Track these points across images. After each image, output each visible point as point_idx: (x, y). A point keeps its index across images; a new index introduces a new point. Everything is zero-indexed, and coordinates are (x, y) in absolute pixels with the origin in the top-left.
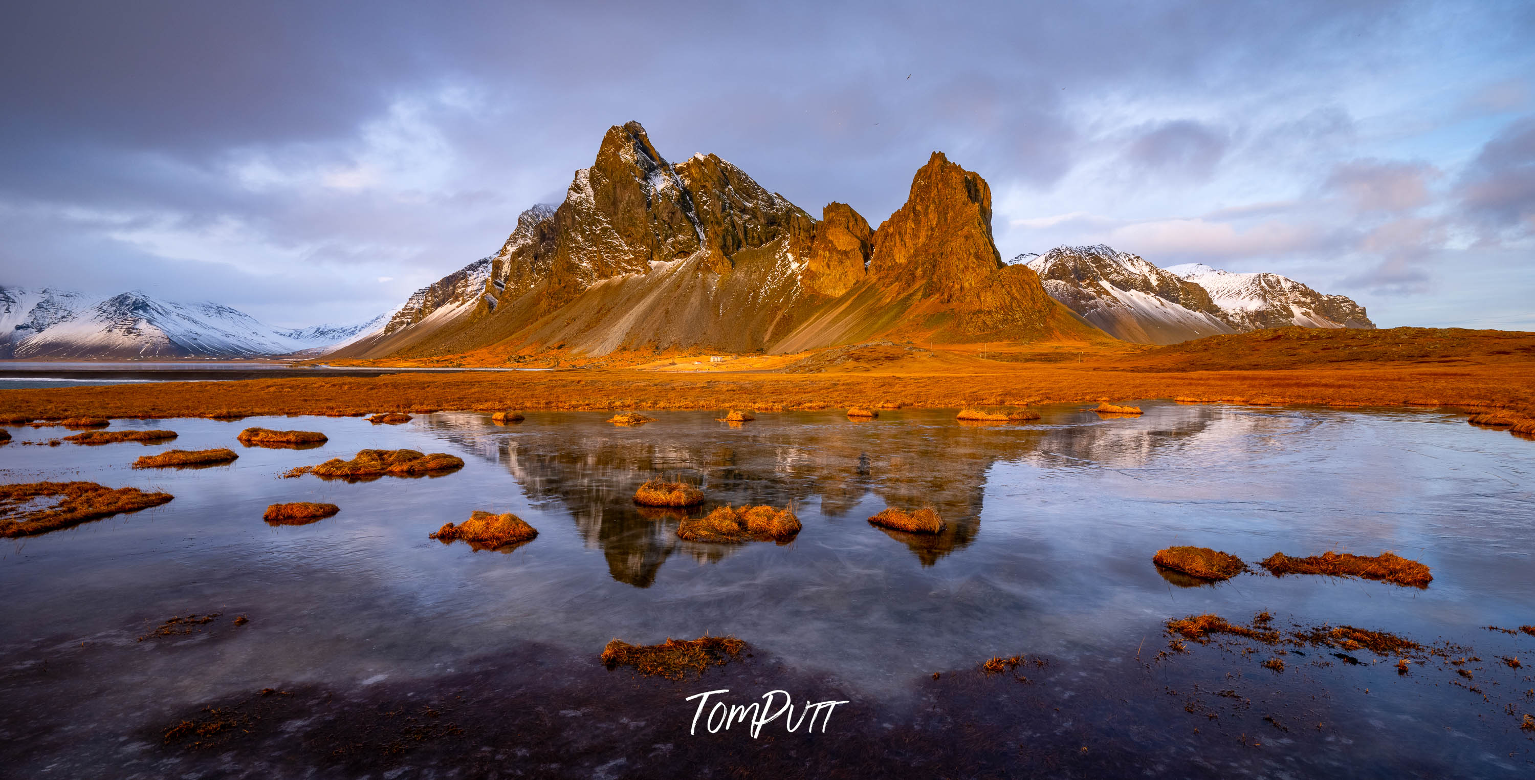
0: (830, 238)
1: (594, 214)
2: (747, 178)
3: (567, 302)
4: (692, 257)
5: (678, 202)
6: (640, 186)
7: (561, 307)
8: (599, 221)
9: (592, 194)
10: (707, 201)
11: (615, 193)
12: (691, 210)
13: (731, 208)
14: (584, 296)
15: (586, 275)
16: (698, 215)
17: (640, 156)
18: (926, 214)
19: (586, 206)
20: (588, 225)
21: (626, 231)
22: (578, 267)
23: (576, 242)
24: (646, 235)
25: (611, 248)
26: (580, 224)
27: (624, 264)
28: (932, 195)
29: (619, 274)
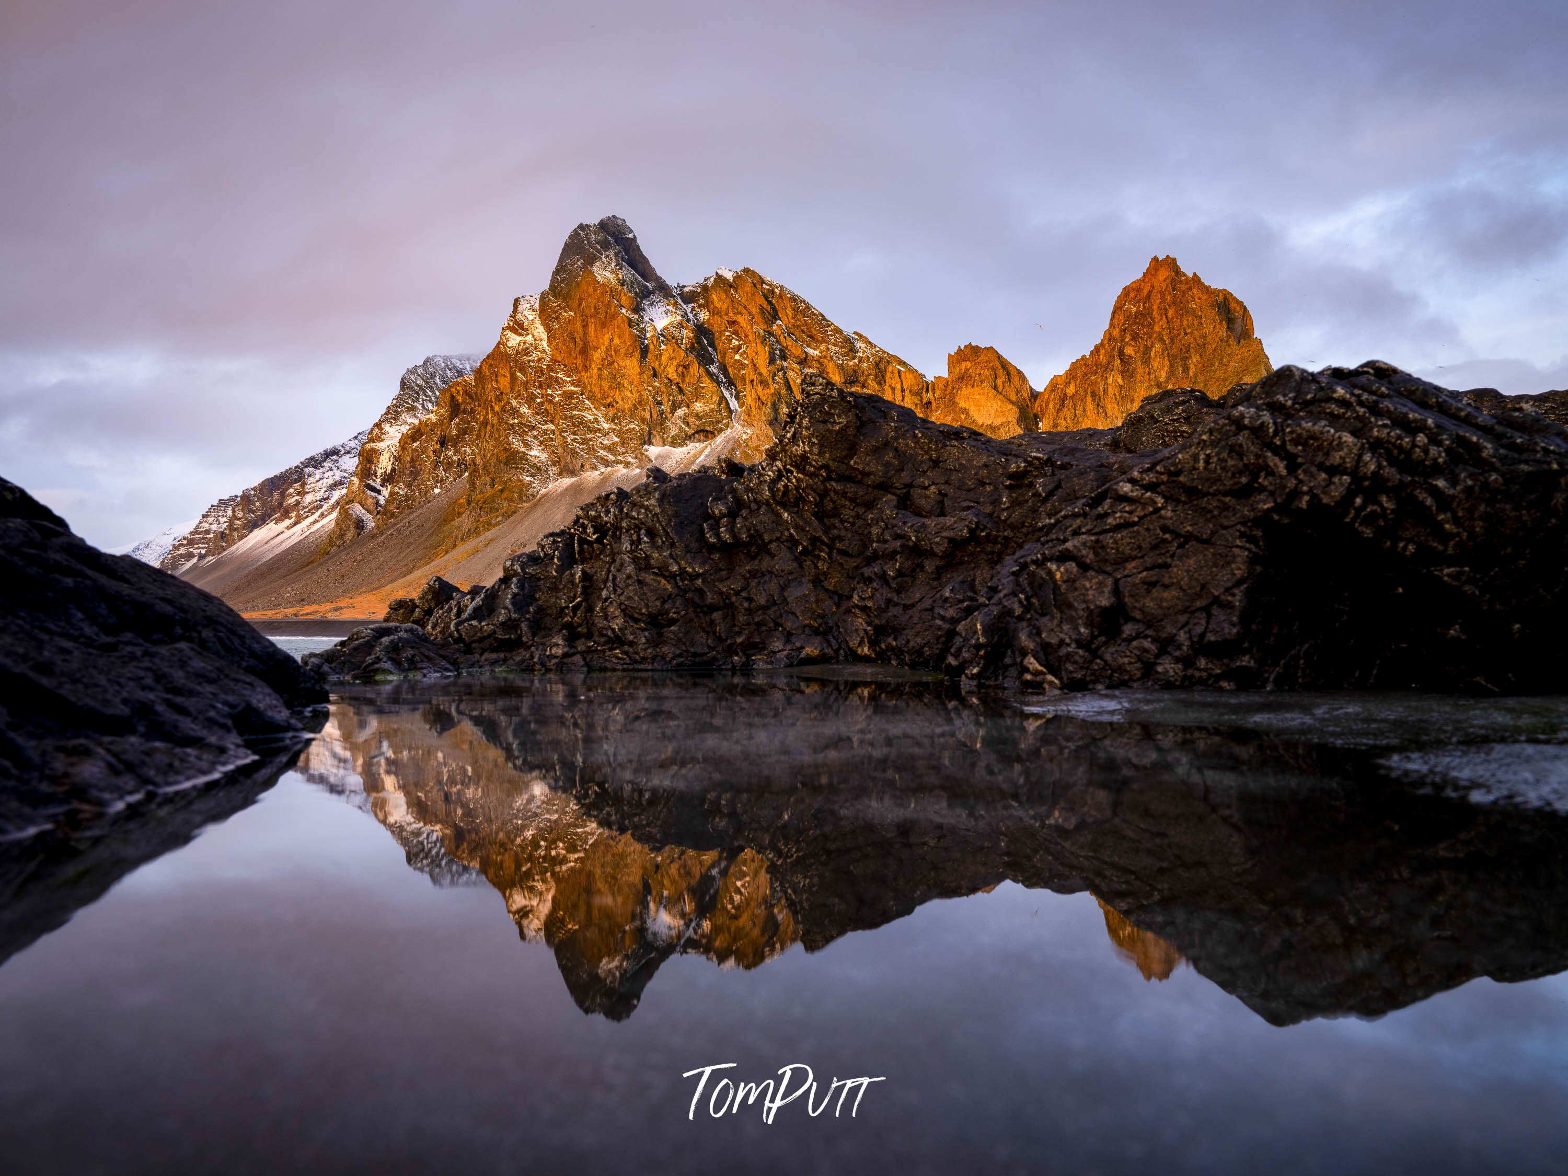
0: (963, 404)
1: (549, 367)
2: (808, 307)
3: (507, 515)
4: (719, 439)
5: (692, 349)
6: (630, 323)
7: (498, 524)
8: (558, 382)
9: (544, 336)
10: (739, 347)
11: (585, 334)
12: (712, 362)
13: (784, 358)
14: (536, 505)
15: (538, 470)
16: (724, 369)
17: (627, 273)
18: (1146, 361)
19: (535, 356)
20: (540, 387)
21: (605, 397)
22: (524, 457)
23: (520, 416)
24: (640, 403)
25: (579, 425)
26: (525, 385)
27: (603, 453)
28: (1157, 328)
29: (594, 468)
